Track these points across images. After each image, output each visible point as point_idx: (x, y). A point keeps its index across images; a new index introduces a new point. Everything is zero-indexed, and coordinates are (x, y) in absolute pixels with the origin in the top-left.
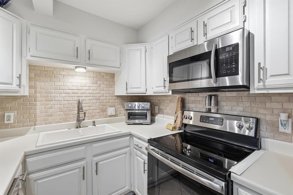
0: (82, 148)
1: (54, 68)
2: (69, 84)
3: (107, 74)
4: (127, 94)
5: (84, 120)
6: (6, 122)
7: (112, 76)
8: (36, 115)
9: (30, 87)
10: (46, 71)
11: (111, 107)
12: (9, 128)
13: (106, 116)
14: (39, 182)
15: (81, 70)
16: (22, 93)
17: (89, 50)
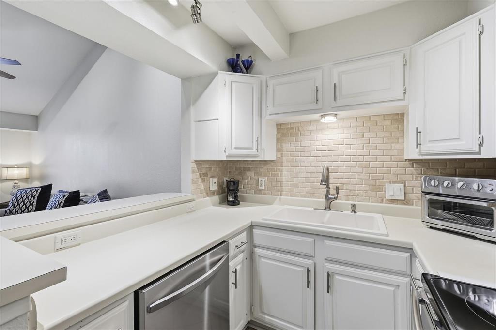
0: (310, 240)
1: (300, 122)
2: (317, 143)
3: (384, 116)
4: (423, 155)
5: (336, 199)
6: (259, 188)
7: (399, 118)
8: (282, 183)
9: (278, 150)
10: (292, 128)
11: (394, 183)
12: (261, 194)
13: (382, 200)
15: (330, 119)
17: (335, 84)
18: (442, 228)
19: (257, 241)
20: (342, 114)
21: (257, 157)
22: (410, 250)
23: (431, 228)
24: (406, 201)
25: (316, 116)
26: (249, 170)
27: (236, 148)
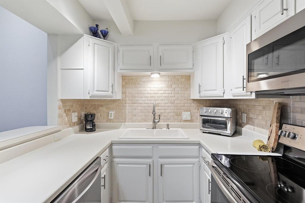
0: (150, 147)
1: (137, 76)
2: (148, 89)
3: (182, 76)
4: (201, 97)
5: (158, 122)
6: (110, 118)
7: (188, 78)
8: (126, 114)
9: (123, 93)
10: (132, 79)
11: (186, 111)
12: (111, 122)
13: (181, 121)
14: (119, 165)
15: (156, 76)
16: (115, 97)
17: (161, 56)
18: (208, 132)
19: (115, 154)
20: (162, 73)
21: (112, 97)
22: (199, 144)
23: (204, 132)
24: (191, 121)
25: (149, 73)
26: (102, 106)
27: (97, 91)
